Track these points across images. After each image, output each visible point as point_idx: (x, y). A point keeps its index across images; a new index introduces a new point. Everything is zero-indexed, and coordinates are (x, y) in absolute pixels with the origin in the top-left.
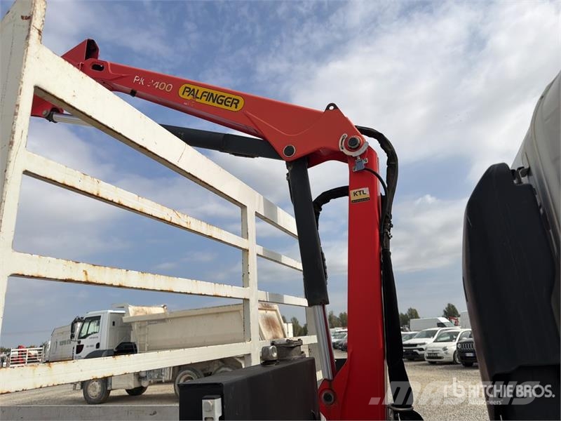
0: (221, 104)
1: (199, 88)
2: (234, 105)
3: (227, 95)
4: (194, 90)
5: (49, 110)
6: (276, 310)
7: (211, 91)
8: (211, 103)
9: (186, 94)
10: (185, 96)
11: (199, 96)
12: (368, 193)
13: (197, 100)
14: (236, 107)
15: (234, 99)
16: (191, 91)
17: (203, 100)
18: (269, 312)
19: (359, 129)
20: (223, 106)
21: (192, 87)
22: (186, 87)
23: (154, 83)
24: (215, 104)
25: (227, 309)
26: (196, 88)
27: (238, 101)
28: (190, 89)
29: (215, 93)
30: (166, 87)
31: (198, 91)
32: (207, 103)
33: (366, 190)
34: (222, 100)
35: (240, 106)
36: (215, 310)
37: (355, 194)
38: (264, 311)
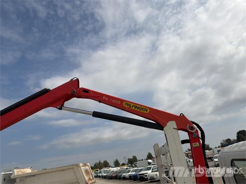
0: (141, 110)
1: (131, 104)
2: (146, 111)
3: (143, 107)
4: (129, 104)
5: (60, 106)
6: (88, 166)
7: (136, 105)
8: (136, 109)
9: (126, 105)
10: (126, 106)
11: (131, 106)
12: (198, 144)
13: (131, 108)
14: (147, 112)
15: (145, 109)
16: (128, 105)
17: (133, 108)
18: (86, 167)
19: (192, 122)
20: (141, 111)
21: (128, 103)
22: (126, 103)
23: (112, 100)
24: (138, 110)
25: (67, 168)
26: (130, 104)
27: (147, 110)
28: (127, 104)
29: (138, 106)
30: (117, 102)
31: (131, 105)
32: (135, 109)
33: (198, 143)
34: (141, 109)
35: (148, 111)
36: (62, 169)
37: (194, 145)
38: (84, 167)
